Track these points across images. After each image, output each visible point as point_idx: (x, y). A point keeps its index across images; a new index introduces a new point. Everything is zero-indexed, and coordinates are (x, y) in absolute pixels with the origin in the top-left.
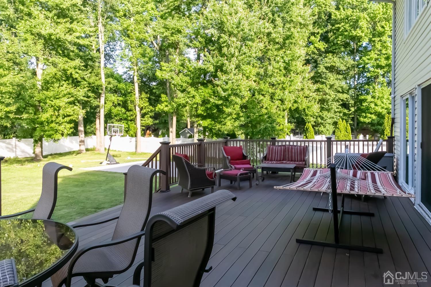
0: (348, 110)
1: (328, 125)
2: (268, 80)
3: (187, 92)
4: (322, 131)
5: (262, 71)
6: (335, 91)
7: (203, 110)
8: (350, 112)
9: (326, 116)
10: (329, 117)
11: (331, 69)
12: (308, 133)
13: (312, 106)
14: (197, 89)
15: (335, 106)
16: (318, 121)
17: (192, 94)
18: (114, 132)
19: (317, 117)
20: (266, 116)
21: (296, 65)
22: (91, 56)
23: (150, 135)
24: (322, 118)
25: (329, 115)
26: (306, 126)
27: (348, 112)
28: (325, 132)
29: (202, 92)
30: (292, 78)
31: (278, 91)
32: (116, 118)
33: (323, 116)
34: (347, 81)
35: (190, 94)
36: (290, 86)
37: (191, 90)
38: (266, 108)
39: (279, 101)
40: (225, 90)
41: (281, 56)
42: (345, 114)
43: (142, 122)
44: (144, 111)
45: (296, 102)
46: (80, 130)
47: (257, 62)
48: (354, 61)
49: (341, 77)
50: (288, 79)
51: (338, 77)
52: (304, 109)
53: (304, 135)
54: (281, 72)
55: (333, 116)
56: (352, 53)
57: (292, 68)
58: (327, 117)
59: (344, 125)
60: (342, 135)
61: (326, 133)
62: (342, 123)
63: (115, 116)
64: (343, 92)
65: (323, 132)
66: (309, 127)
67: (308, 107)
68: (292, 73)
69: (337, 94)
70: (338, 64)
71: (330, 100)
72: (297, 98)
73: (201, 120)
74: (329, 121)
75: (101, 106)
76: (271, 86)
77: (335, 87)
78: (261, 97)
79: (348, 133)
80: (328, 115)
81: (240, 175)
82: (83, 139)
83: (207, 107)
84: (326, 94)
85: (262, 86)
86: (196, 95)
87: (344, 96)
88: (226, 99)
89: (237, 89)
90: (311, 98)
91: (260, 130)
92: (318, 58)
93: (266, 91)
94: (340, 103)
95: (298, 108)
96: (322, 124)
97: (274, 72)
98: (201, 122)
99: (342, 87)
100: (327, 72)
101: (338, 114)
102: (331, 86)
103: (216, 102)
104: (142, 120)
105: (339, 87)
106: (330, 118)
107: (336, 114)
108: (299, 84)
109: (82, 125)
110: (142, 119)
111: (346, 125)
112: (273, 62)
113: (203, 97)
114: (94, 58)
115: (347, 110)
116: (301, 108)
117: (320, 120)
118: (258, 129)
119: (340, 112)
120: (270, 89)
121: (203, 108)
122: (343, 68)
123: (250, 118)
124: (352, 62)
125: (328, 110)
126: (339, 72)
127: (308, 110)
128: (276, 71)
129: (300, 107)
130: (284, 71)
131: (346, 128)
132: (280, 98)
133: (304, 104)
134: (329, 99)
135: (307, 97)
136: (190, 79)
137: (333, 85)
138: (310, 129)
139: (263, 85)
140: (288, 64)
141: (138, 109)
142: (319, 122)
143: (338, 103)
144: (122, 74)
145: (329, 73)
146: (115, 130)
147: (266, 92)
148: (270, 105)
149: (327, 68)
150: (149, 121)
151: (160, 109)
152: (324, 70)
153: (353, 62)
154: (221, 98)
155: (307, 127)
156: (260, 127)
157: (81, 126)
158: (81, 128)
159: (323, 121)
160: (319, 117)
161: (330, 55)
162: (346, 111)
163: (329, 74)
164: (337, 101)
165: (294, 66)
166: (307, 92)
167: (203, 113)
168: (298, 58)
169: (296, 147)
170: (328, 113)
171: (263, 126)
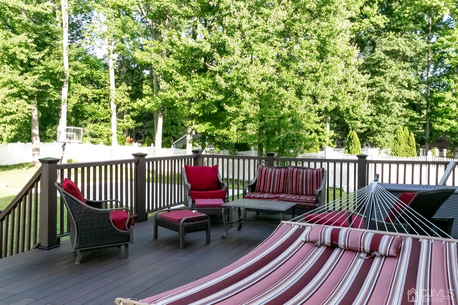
0: (418, 114)
1: (388, 133)
2: (293, 65)
3: (174, 81)
4: (378, 142)
5: (284, 53)
6: (399, 86)
7: (198, 109)
8: (422, 116)
9: (384, 121)
10: (389, 123)
11: (393, 54)
12: (351, 145)
13: (359, 105)
14: (189, 77)
15: (397, 108)
16: (373, 128)
17: (182, 85)
18: (68, 138)
19: (371, 122)
20: (289, 120)
21: (335, 44)
22: (50, 31)
23: (131, 142)
24: (379, 124)
25: (389, 119)
26: (349, 135)
27: (419, 117)
28: (383, 143)
29: (198, 82)
30: (330, 64)
31: (308, 83)
32: (90, 119)
33: (380, 121)
34: (419, 72)
35: (179, 85)
36: (326, 75)
37: (181, 79)
38: (290, 107)
39: (309, 98)
40: (227, 80)
41: (313, 29)
42: (412, 119)
43: (119, 124)
44: (121, 109)
45: (335, 99)
46: (34, 134)
47: (278, 39)
48: (428, 43)
49: (407, 65)
50: (324, 64)
51: (402, 65)
52: (348, 110)
53: (346, 149)
54: (313, 54)
55: (395, 121)
56: (426, 31)
57: (329, 49)
58: (387, 122)
59: (406, 135)
60: (402, 149)
61: (385, 145)
62: (403, 132)
63: (90, 115)
64: (410, 88)
65: (380, 143)
66: (353, 137)
67: (353, 107)
68: (329, 55)
69: (400, 90)
70: (403, 48)
71: (392, 99)
72: (338, 93)
73: (197, 124)
74: (389, 128)
75: (62, 101)
76: (297, 75)
77: (399, 80)
78: (282, 91)
79: (411, 146)
80: (387, 120)
81: (187, 221)
82: (38, 147)
83: (204, 105)
84: (384, 90)
85: (284, 74)
86: (188, 87)
87: (412, 95)
88: (229, 93)
89: (243, 79)
90: (357, 94)
91: (279, 139)
92: (376, 39)
93: (290, 82)
94: (405, 104)
95: (337, 108)
96: (379, 132)
97: (302, 53)
98: (196, 127)
99: (409, 82)
100: (387, 58)
101: (402, 119)
102: (393, 80)
103: (215, 97)
104: (119, 122)
105: (405, 80)
106: (391, 124)
107: (400, 119)
108: (340, 72)
109: (37, 127)
110: (120, 120)
111: (408, 136)
112: (301, 39)
113: (197, 89)
114: (55, 33)
115: (416, 113)
116: (342, 108)
117: (375, 127)
118: (277, 138)
119: (405, 117)
120: (296, 79)
121: (197, 106)
122: (410, 53)
123: (264, 121)
124: (425, 45)
125: (388, 113)
126: (405, 58)
127: (353, 111)
128: (305, 52)
129: (341, 106)
130: (317, 52)
131: (408, 139)
132: (310, 92)
133: (346, 102)
134: (389, 98)
135: (352, 93)
136: (180, 63)
137: (395, 77)
138: (354, 140)
139: (286, 73)
140: (324, 42)
141: (113, 106)
142: (375, 129)
143: (402, 104)
144: (102, 58)
145: (390, 60)
146: (70, 135)
147: (290, 84)
148: (294, 102)
149: (386, 53)
150: (130, 123)
151: (139, 105)
152: (383, 56)
153: (427, 45)
154: (220, 92)
155: (350, 137)
156: (279, 135)
157: (36, 129)
158: (36, 131)
159: (380, 128)
160: (375, 122)
161: (391, 34)
162: (416, 115)
163: (390, 62)
164: (401, 101)
165: (332, 44)
166: (352, 86)
167: (197, 113)
168: (338, 34)
169: (305, 170)
170: (388, 116)
171: (285, 133)
